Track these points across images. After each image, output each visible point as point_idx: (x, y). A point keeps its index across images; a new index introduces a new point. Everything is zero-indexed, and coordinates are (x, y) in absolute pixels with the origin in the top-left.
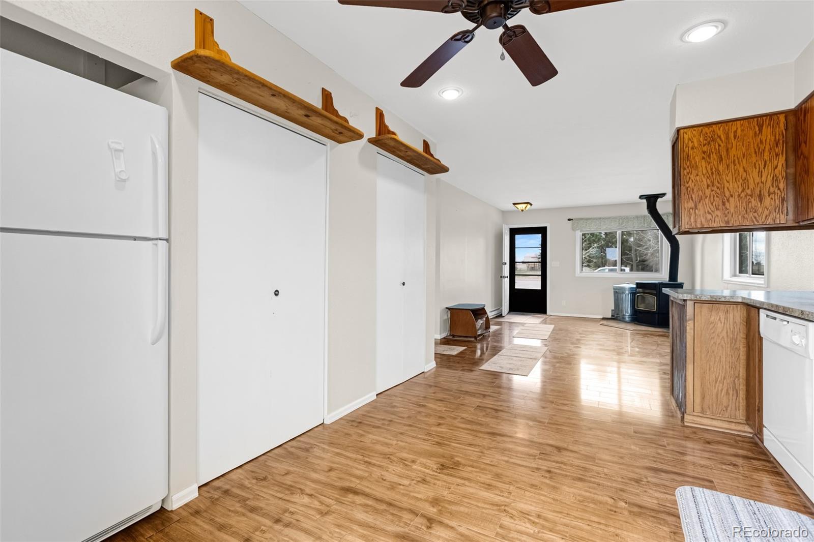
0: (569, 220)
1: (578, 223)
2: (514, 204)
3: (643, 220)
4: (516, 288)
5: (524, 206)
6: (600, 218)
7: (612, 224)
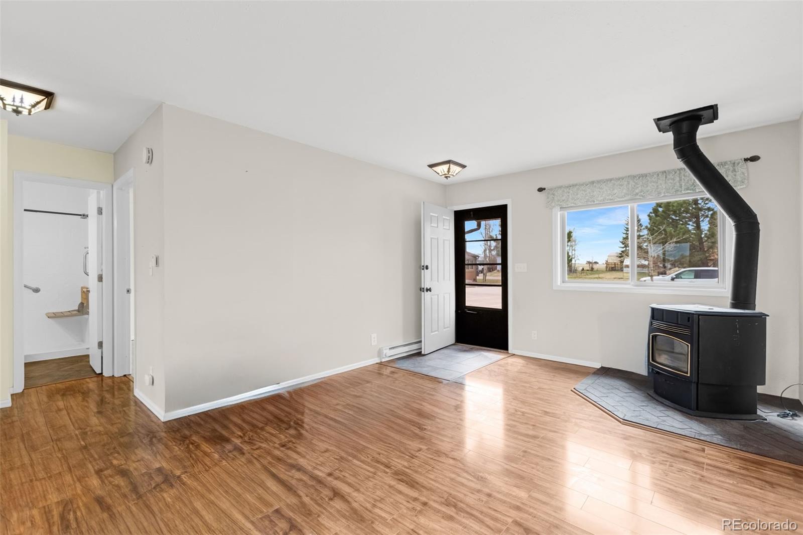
0: (540, 190)
1: (553, 194)
2: (431, 166)
3: (678, 179)
4: (466, 305)
5: (445, 167)
6: (593, 182)
7: (616, 191)
